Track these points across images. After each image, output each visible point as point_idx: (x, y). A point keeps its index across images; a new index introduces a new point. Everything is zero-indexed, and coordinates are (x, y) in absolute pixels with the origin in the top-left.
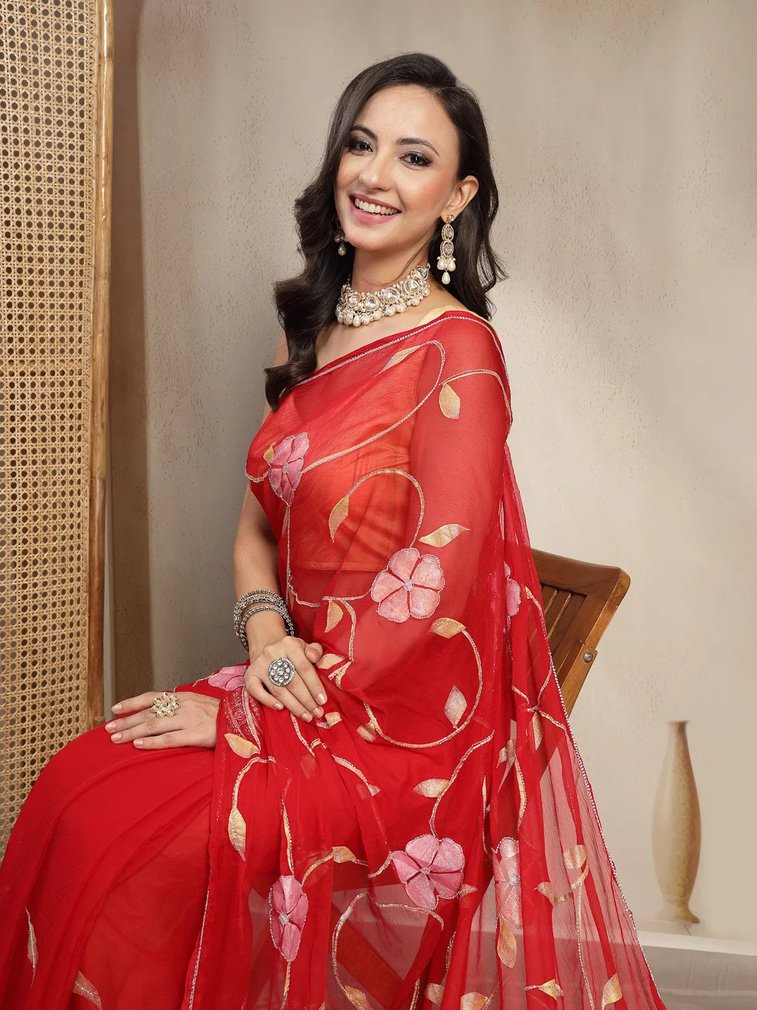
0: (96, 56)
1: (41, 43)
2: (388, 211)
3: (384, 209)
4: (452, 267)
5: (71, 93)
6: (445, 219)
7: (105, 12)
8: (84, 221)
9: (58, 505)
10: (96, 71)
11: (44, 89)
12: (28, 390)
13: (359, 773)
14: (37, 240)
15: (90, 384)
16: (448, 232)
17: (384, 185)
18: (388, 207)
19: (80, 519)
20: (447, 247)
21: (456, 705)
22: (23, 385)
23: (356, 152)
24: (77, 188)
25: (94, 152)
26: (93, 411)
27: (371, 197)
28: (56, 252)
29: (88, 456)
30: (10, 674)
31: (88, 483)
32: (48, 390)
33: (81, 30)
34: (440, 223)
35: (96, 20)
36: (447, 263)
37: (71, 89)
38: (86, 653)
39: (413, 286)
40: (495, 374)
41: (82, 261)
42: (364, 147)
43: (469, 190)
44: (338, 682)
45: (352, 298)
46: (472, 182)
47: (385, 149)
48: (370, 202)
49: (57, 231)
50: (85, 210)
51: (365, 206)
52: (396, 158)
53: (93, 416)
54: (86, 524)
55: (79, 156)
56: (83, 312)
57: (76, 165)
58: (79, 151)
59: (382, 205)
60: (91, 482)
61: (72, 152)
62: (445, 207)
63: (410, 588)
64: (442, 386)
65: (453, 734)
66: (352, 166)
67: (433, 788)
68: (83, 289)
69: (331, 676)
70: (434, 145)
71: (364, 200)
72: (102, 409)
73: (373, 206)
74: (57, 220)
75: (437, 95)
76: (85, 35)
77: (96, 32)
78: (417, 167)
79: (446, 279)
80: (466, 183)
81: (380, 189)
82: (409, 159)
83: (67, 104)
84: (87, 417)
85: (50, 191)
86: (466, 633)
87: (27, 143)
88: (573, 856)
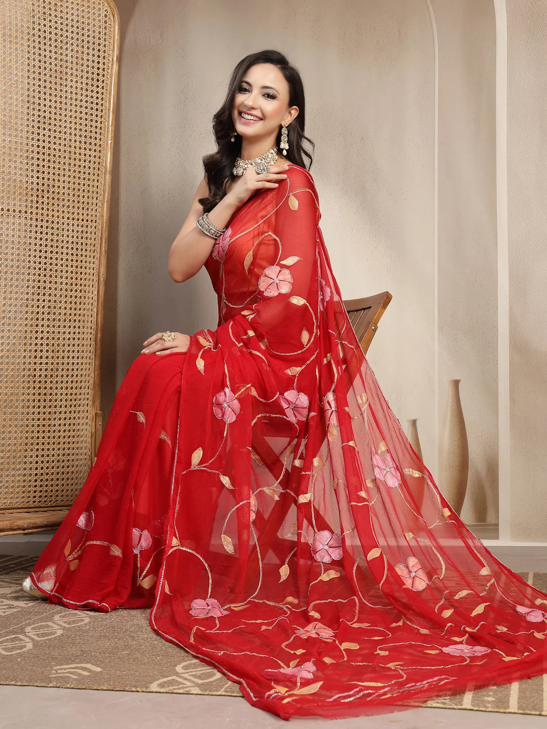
0: (111, 60)
1: (85, 50)
2: (257, 119)
3: (255, 117)
4: (287, 147)
5: (98, 77)
6: (283, 125)
7: (116, 38)
8: (101, 143)
9: (82, 291)
10: (110, 67)
11: (86, 74)
12: (71, 228)
13: (263, 357)
14: (79, 150)
15: (100, 228)
16: (285, 131)
17: (255, 106)
18: (257, 117)
19: (93, 301)
20: (284, 138)
21: (305, 336)
22: (68, 224)
23: (243, 92)
24: (99, 125)
25: (107, 107)
26: (101, 244)
27: (249, 112)
28: (87, 157)
29: (98, 267)
30: (56, 380)
31: (97, 282)
32: (80, 229)
33: (105, 46)
34: (281, 127)
35: (112, 42)
36: (284, 145)
37: (98, 74)
38: (92, 375)
39: (270, 157)
40: (310, 191)
41: (99, 163)
42: (246, 90)
43: (295, 113)
44: (249, 320)
45: (241, 163)
46: (296, 109)
47: (256, 91)
48: (249, 114)
49: (88, 146)
50: (102, 137)
51: (246, 116)
52: (261, 96)
53: (101, 246)
54: (95, 304)
55: (101, 109)
56: (99, 190)
57: (99, 113)
58: (101, 106)
59: (254, 116)
60: (99, 282)
61: (97, 106)
62: (283, 119)
63: (278, 282)
64: (289, 196)
65: (304, 350)
66: (241, 98)
67: (294, 371)
68: (99, 178)
69: (247, 317)
70: (277, 90)
71: (246, 113)
72: (105, 243)
73: (250, 116)
74: (88, 140)
75: (279, 68)
76: (106, 49)
77: (112, 48)
78: (270, 99)
79: (285, 153)
80: (293, 109)
81: (253, 108)
82: (266, 96)
83: (96, 82)
84: (98, 245)
85: (86, 125)
86: (307, 304)
87: (76, 100)
88: (361, 397)
